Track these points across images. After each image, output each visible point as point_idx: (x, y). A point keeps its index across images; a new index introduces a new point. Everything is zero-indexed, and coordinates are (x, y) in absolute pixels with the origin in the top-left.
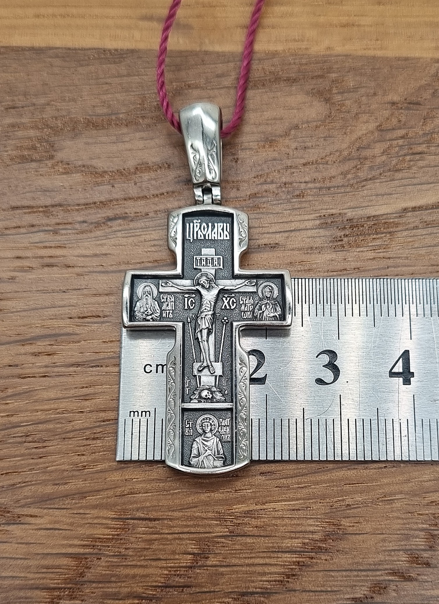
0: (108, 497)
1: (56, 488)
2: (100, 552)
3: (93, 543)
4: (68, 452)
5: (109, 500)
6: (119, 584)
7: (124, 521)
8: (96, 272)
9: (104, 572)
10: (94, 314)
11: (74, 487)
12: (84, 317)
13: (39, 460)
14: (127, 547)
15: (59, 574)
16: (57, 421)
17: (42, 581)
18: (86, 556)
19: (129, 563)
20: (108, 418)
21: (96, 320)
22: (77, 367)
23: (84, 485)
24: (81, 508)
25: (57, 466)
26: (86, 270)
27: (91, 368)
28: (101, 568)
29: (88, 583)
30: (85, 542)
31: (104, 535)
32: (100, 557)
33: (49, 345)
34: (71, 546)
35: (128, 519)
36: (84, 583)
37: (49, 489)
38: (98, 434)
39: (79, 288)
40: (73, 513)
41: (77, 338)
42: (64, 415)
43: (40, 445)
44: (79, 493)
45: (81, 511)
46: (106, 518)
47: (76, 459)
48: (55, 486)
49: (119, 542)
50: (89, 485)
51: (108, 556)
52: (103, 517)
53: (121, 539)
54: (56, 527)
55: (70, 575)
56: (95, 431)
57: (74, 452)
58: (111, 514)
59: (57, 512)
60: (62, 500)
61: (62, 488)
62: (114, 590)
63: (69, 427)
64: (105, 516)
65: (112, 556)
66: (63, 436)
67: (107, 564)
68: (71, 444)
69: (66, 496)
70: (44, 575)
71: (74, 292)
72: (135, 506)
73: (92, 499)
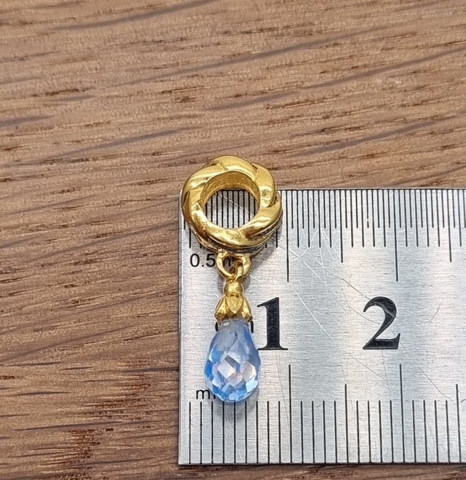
0: (115, 342)
1: (37, 335)
2: (110, 421)
3: (100, 409)
4: (51, 284)
5: (116, 346)
6: (142, 462)
7: (141, 373)
8: (65, 28)
9: (119, 448)
10: (69, 88)
11: (63, 332)
12: (53, 94)
13: (9, 298)
14: (148, 410)
15: (54, 455)
16: (30, 242)
17: (30, 468)
18: (91, 428)
19: (155, 432)
20: (104, 231)
21: (72, 95)
22: (52, 164)
23: (77, 328)
24: (77, 360)
25: (37, 304)
26: (50, 25)
27: (72, 164)
28: (114, 442)
29: (97, 465)
30: (87, 408)
31: (114, 395)
32: (110, 428)
33: (8, 136)
34: (67, 414)
35: (146, 370)
36: (91, 465)
37: (28, 338)
38: (92, 255)
39: (42, 52)
40: (67, 369)
41: (46, 122)
42: (39, 232)
43: (9, 277)
44: (73, 340)
45: (79, 365)
46: (114, 372)
47: (63, 292)
48: (36, 333)
49: (136, 404)
50: (85, 327)
51: (123, 424)
52: (110, 371)
53: (139, 400)
54: (43, 391)
55: (70, 456)
56: (87, 252)
57: (58, 283)
58: (121, 365)
59: (42, 369)
60: (48, 352)
61: (46, 334)
62: (135, 471)
63: (49, 248)
64: (113, 369)
65: (129, 424)
66: (42, 262)
67: (121, 436)
68: (54, 272)
69: (53, 346)
70: (31, 459)
71: (37, 59)
72: (155, 351)
73: (92, 348)
